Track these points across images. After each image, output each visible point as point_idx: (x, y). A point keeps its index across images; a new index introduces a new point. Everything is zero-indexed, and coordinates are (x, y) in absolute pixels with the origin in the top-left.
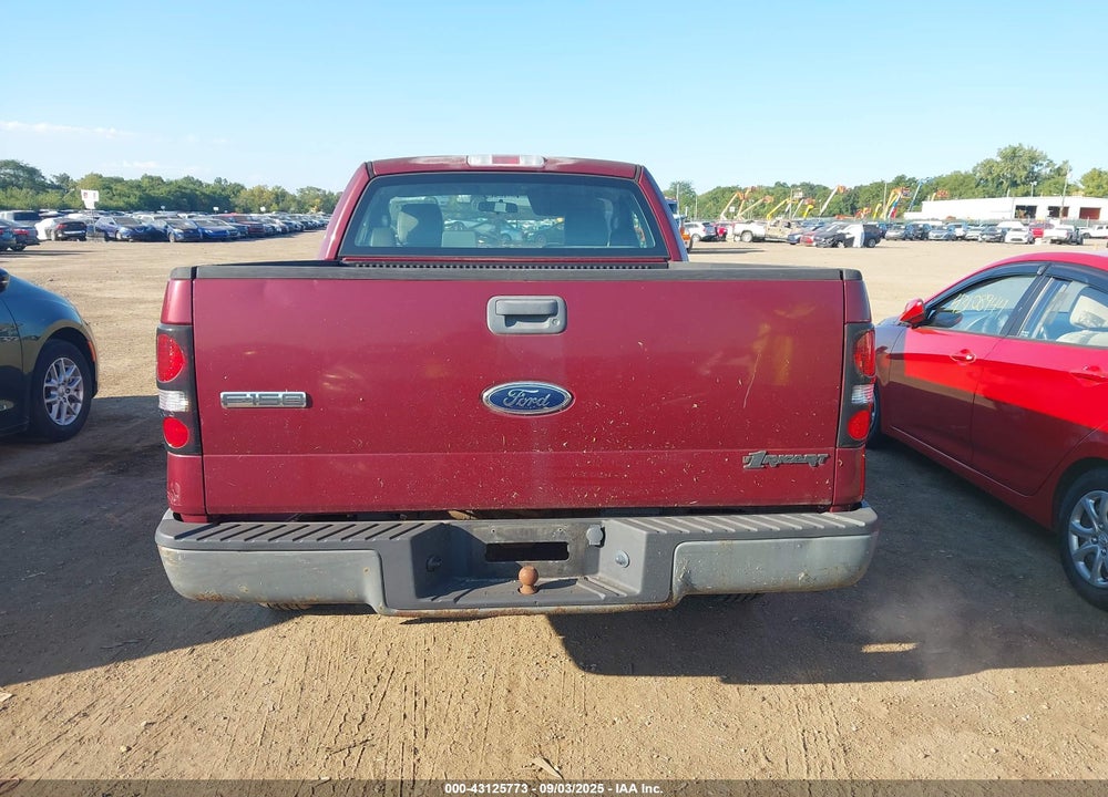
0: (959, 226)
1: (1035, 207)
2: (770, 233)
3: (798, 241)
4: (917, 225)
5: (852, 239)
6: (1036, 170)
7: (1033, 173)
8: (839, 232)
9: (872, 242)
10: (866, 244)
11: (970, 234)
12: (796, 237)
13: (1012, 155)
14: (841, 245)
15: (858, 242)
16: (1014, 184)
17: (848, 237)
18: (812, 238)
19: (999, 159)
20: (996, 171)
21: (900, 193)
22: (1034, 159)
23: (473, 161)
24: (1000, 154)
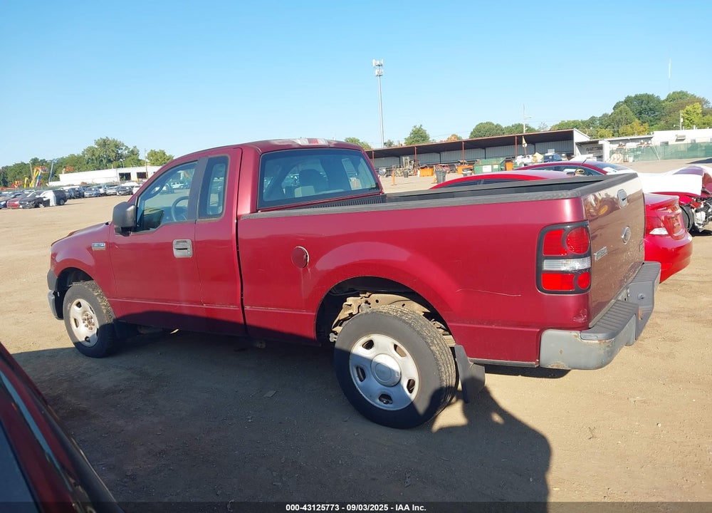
0: (100, 188)
1: (130, 174)
3: (6, 206)
4: (74, 189)
6: (119, 152)
7: (119, 154)
8: (37, 196)
9: (62, 202)
10: (58, 203)
11: (109, 192)
12: (3, 203)
13: (104, 143)
14: (41, 205)
15: (52, 203)
16: (109, 161)
18: (17, 203)
19: (96, 147)
20: (97, 154)
21: (40, 170)
22: (117, 146)
23: (300, 142)
24: (96, 143)
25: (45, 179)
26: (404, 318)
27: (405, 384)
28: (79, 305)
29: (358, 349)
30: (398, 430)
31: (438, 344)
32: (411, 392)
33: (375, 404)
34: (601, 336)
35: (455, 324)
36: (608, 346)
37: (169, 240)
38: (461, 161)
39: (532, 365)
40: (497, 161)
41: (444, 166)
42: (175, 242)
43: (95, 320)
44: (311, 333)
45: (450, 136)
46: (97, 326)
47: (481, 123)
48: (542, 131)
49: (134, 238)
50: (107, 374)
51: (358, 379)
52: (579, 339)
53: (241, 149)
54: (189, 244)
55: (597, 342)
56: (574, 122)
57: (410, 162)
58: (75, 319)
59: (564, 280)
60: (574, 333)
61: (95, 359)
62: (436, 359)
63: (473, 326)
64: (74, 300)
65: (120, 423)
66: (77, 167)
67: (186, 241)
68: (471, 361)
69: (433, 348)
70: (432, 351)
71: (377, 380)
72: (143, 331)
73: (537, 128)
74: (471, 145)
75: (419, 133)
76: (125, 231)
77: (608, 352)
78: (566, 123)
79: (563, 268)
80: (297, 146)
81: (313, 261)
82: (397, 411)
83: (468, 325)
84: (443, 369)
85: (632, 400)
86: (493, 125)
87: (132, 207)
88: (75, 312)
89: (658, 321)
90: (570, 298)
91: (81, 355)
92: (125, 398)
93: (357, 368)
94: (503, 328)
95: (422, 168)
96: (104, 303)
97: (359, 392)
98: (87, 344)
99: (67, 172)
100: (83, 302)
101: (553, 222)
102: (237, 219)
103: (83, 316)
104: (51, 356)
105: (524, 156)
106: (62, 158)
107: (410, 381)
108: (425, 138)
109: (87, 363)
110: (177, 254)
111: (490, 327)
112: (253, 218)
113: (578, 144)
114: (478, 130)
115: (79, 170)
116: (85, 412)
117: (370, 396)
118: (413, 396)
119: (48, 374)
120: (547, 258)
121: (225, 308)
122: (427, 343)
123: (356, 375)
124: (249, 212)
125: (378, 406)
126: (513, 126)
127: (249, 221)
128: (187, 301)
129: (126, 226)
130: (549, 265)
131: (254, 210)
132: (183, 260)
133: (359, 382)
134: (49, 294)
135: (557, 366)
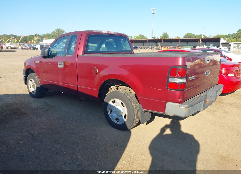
2: (15, 47)
3: (24, 49)
5: (38, 48)
8: (35, 46)
12: (24, 48)
13: (58, 30)
14: (36, 49)
15: (39, 49)
17: (37, 47)
18: (28, 48)
19: (56, 31)
20: (56, 34)
21: (37, 38)
22: (62, 31)
23: (104, 32)
24: (56, 30)
25: (38, 41)
26: (125, 94)
27: (123, 116)
28: (31, 80)
29: (111, 103)
30: (120, 130)
31: (135, 104)
32: (125, 118)
33: (114, 121)
34: (186, 106)
35: (140, 97)
36: (188, 110)
37: (57, 62)
38: (178, 46)
39: (163, 113)
40: (190, 47)
41: (172, 47)
42: (59, 62)
43: (35, 86)
44: (97, 96)
45: (176, 37)
46: (36, 88)
47: (188, 33)
48: (210, 38)
49: (47, 60)
50: (36, 103)
51: (110, 113)
52: (178, 106)
53: (82, 33)
54: (63, 63)
55: (184, 108)
56: (222, 35)
57: (160, 45)
58: (30, 85)
59: (175, 86)
60: (177, 104)
61: (35, 99)
62: (133, 109)
63: (146, 98)
64: (30, 79)
65: (35, 118)
66: (49, 38)
67: (62, 62)
68: (144, 110)
69: (133, 105)
70: (132, 106)
71: (115, 113)
72: (50, 91)
73: (208, 37)
74: (183, 41)
75: (165, 35)
76: (45, 57)
77: (188, 112)
78: (219, 36)
79: (176, 82)
80: (102, 33)
81: (99, 72)
82: (120, 124)
83: (144, 98)
84: (135, 112)
85: (203, 130)
86: (192, 34)
87: (47, 50)
88: (30, 83)
89: (224, 106)
90: (178, 92)
91: (31, 97)
92: (39, 111)
93: (110, 109)
94: (154, 100)
95: (164, 47)
96: (38, 81)
97: (109, 117)
98: (33, 93)
99: (45, 39)
100: (32, 80)
101: (174, 65)
102: (78, 56)
103: (32, 84)
104: (22, 96)
105: (200, 46)
106: (45, 34)
107: (125, 115)
108: (167, 37)
109: (32, 99)
110: (59, 66)
111: (150, 99)
112: (83, 56)
113: (221, 43)
114: (186, 36)
115: (50, 39)
116: (26, 114)
117: (113, 119)
118: (125, 120)
119: (19, 101)
120: (171, 77)
121: (72, 85)
122: (131, 103)
123: (109, 111)
124: (82, 54)
125: (114, 122)
126: (199, 35)
127: (81, 57)
128: (62, 82)
129: (45, 56)
130: (171, 80)
131: (84, 53)
132: (61, 68)
133: (110, 114)
134: (23, 76)
135: (171, 115)
